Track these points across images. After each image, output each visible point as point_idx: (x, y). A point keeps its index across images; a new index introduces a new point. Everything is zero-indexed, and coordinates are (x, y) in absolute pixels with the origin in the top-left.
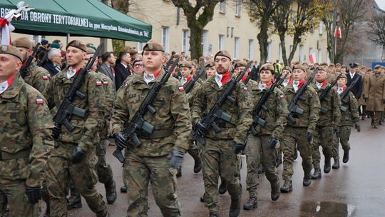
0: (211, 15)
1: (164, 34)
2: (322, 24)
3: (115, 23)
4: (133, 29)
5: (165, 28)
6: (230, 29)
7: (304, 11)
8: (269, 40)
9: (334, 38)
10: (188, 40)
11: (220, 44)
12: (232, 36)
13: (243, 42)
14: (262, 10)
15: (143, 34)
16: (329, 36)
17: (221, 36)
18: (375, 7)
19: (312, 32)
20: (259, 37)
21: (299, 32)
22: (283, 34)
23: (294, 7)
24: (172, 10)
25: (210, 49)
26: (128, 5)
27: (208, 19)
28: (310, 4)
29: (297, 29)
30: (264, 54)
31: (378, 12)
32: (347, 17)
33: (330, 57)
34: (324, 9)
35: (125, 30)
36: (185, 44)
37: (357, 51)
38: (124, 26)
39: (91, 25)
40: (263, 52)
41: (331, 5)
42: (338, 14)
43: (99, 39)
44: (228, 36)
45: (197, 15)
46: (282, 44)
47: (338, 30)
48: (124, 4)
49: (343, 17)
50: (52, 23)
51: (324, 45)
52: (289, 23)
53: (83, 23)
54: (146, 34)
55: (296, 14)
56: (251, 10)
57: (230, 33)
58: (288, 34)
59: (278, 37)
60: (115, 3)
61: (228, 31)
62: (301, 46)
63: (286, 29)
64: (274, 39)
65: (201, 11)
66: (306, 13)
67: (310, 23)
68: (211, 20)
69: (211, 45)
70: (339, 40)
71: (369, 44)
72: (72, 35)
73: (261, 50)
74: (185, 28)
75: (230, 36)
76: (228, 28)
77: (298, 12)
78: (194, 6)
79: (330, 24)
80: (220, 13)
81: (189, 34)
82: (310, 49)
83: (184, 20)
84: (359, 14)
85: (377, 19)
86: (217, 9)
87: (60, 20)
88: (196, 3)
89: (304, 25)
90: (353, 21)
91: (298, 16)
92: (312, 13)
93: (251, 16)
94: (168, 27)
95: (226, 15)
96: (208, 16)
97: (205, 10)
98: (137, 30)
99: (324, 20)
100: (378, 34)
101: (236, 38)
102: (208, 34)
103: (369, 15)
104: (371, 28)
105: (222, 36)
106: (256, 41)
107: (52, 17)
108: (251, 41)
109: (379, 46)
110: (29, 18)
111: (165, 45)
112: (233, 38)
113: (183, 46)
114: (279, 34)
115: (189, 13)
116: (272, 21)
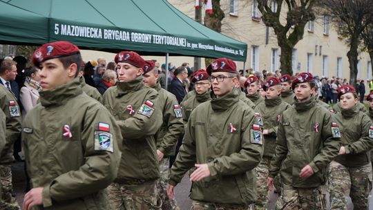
0: (302, 34)
1: (254, 53)
3: (212, 43)
4: (229, 48)
5: (255, 47)
6: (318, 48)
8: (358, 58)
10: (278, 59)
11: (308, 63)
12: (320, 54)
13: (331, 61)
15: (239, 52)
17: (309, 55)
20: (349, 55)
24: (261, 28)
25: (299, 68)
26: (220, 25)
27: (299, 37)
30: (354, 72)
35: (221, 49)
36: (274, 63)
38: (220, 45)
39: (189, 45)
40: (353, 69)
43: (193, 58)
44: (316, 54)
45: (288, 34)
48: (217, 25)
50: (152, 43)
53: (182, 43)
54: (242, 53)
56: (340, 28)
57: (319, 52)
59: (368, 54)
60: (208, 23)
61: (316, 50)
64: (363, 56)
65: (291, 31)
68: (301, 38)
69: (299, 64)
72: (170, 55)
73: (350, 67)
74: (274, 47)
75: (318, 54)
76: (316, 46)
78: (284, 25)
80: (309, 32)
81: (279, 53)
83: (274, 39)
86: (306, 29)
87: (159, 40)
88: (286, 22)
93: (339, 34)
94: (257, 47)
95: (314, 33)
96: (298, 35)
97: (295, 29)
98: (233, 49)
101: (325, 56)
102: (297, 52)
105: (311, 54)
106: (346, 59)
107: (152, 37)
108: (339, 59)
110: (130, 39)
111: (254, 64)
112: (322, 56)
113: (272, 65)
114: (369, 52)
115: (279, 32)
116: (361, 39)
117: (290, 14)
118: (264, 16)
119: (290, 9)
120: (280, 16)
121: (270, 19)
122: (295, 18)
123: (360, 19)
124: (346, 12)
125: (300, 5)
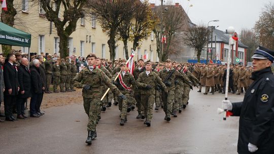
0: (75, 27)
1: (41, 40)
2: (153, 33)
3: (4, 33)
4: (17, 37)
5: (41, 36)
6: (88, 37)
7: (140, 24)
8: (116, 45)
9: (161, 43)
10: (58, 45)
11: (81, 48)
12: (90, 42)
13: (98, 46)
14: (111, 24)
15: (25, 40)
16: (158, 41)
17: (82, 42)
18: (189, 21)
19: (146, 39)
20: (109, 42)
21: (137, 39)
22: (126, 40)
23: (134, 22)
24: (46, 23)
25: (74, 51)
26: (13, 19)
27: (73, 30)
28: (145, 19)
29: (135, 36)
30: (113, 54)
31: (191, 25)
32: (170, 28)
33: (159, 56)
34: (154, 23)
35: (11, 38)
36: (56, 48)
37: (178, 52)
38: (10, 35)
40: (112, 52)
41: (159, 20)
42: (164, 27)
44: (87, 42)
45: (65, 27)
46: (125, 47)
47: (164, 38)
48: (11, 19)
49: (167, 28)
51: (155, 48)
52: (130, 32)
54: (27, 41)
55: (135, 26)
56: (103, 23)
57: (88, 40)
58: (129, 40)
59: (123, 42)
60: (4, 18)
61: (87, 39)
62: (139, 48)
63: (128, 37)
64: (120, 44)
65: (67, 24)
66: (142, 26)
67: (144, 33)
68: (74, 30)
69: (75, 49)
70: (165, 45)
71: (186, 47)
73: (110, 51)
74: (55, 36)
75: (88, 41)
77: (136, 25)
78: (62, 21)
79: (159, 33)
80: (81, 25)
81: (58, 40)
82: (145, 50)
83: (55, 30)
84: (178, 26)
85: (190, 30)
86: (79, 23)
88: (63, 18)
89: (140, 34)
90: (174, 31)
91: (136, 28)
92: (146, 26)
93: (104, 28)
94: (43, 36)
95: (85, 27)
96: (72, 28)
97: (69, 23)
98: (20, 37)
99: (154, 31)
100: (192, 40)
101: (93, 43)
102: (73, 40)
103: (185, 27)
104: (186, 36)
106: (107, 45)
108: (103, 45)
109: (192, 48)
111: (41, 49)
112: (91, 43)
113: (54, 49)
114: (123, 40)
115: (58, 25)
116: (118, 31)
117: (66, 12)
118: (47, 13)
119: (66, 9)
120: (59, 14)
121: (51, 16)
122: (69, 16)
123: (117, 17)
124: (106, 12)
125: (74, 6)
